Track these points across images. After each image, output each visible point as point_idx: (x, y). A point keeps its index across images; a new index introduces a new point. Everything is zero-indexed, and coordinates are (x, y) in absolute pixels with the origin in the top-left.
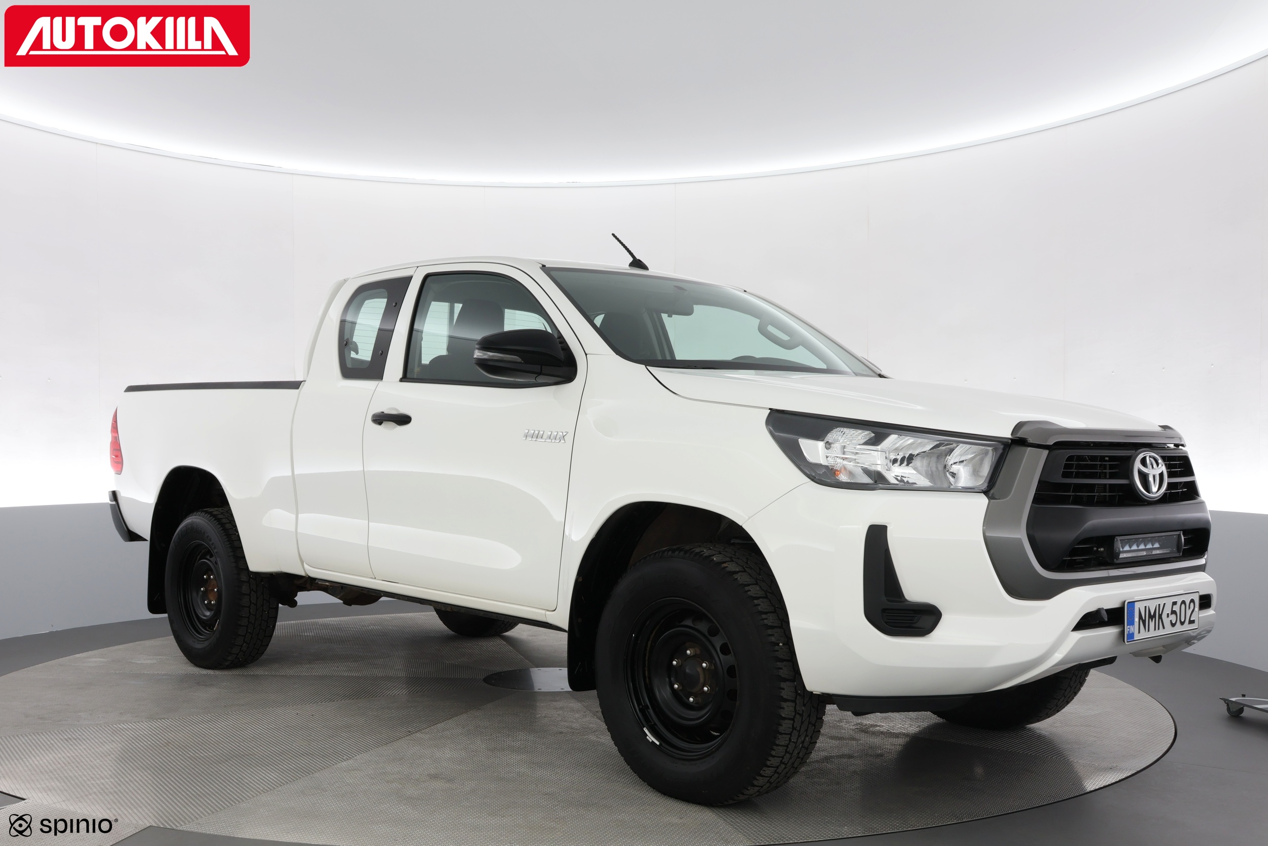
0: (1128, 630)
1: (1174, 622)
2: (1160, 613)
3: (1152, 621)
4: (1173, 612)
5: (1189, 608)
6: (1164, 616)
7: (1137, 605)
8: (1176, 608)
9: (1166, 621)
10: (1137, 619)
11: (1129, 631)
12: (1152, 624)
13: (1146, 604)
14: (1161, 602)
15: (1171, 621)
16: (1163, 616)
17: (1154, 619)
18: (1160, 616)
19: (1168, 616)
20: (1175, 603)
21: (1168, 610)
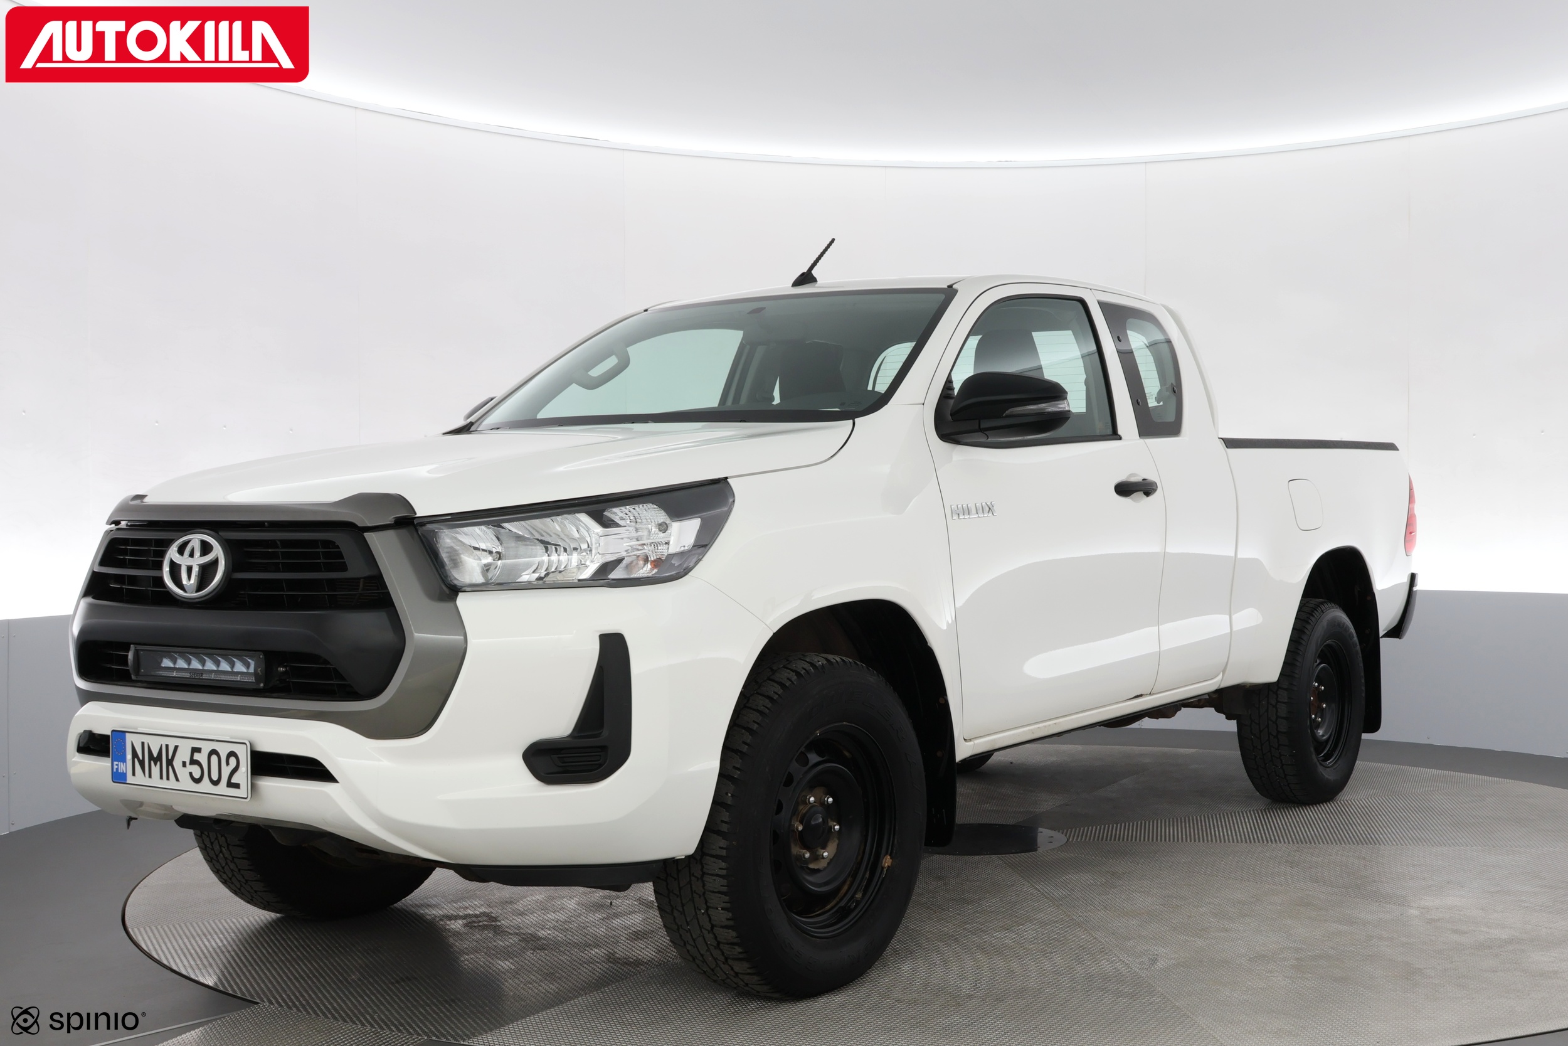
0: (117, 767)
1: (197, 775)
2: (170, 758)
3: (155, 765)
4: (193, 762)
5: (228, 764)
6: (177, 763)
7: (129, 738)
8: (202, 758)
9: (183, 773)
10: (129, 756)
11: (117, 769)
12: (155, 770)
13: (147, 739)
14: (172, 743)
15: (191, 774)
16: (175, 763)
17: (159, 763)
18: (170, 762)
19: (184, 764)
20: (198, 750)
21: (183, 755)
